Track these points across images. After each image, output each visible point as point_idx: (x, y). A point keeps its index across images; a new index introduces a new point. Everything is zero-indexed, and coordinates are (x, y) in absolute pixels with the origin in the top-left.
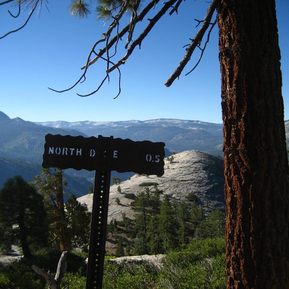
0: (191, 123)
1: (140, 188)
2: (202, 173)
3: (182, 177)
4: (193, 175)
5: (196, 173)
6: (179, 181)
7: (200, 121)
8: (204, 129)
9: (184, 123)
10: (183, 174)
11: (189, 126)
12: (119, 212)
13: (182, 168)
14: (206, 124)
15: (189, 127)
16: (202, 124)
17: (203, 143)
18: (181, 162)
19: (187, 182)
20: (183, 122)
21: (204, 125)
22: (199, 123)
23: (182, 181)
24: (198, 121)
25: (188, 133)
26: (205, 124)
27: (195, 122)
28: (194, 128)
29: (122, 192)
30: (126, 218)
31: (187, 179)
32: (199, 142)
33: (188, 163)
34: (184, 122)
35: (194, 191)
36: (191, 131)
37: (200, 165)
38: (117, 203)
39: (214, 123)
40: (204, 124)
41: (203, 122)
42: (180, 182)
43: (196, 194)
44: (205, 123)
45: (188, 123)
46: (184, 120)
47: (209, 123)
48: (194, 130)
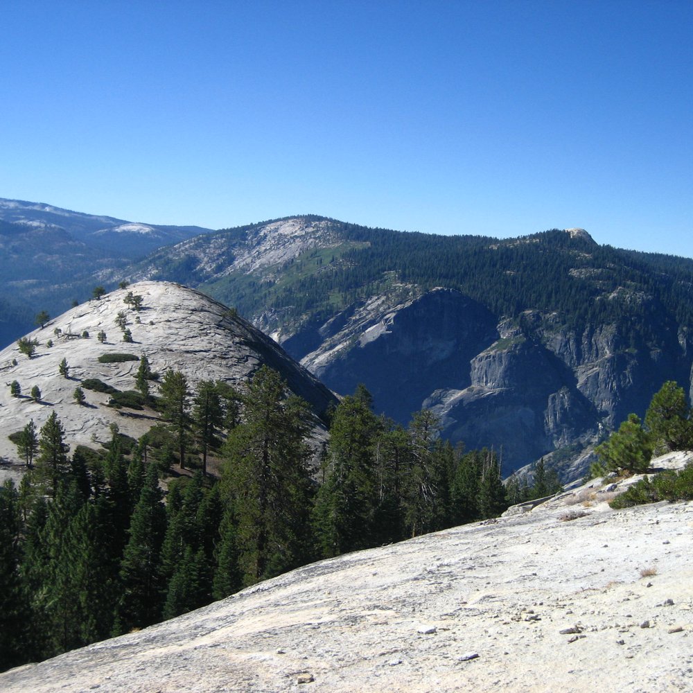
0: (27, 209)
1: (103, 366)
2: (220, 336)
3: (182, 343)
4: (202, 340)
5: (207, 334)
6: (181, 353)
7: (50, 206)
8: (62, 228)
9: (6, 208)
10: (183, 338)
11: (20, 216)
12: (96, 421)
13: (170, 321)
14: (67, 215)
15: (20, 219)
16: (55, 212)
17: (59, 262)
18: (161, 307)
19: (199, 355)
20: (3, 205)
21: (59, 216)
22: (47, 209)
23: (187, 352)
24: (44, 205)
25: (21, 235)
26: (63, 214)
27: (36, 208)
28: (35, 224)
29: (70, 375)
30: (121, 434)
31: (197, 349)
32: (49, 259)
33: (178, 311)
34: (7, 203)
35: (223, 376)
36: (27, 229)
37: (208, 318)
38: (76, 400)
39: (87, 213)
40: (59, 213)
41: (56, 209)
42: (185, 355)
43: (229, 383)
44: (63, 210)
45: (16, 208)
46: (6, 200)
47: (74, 212)
48: (37, 227)
